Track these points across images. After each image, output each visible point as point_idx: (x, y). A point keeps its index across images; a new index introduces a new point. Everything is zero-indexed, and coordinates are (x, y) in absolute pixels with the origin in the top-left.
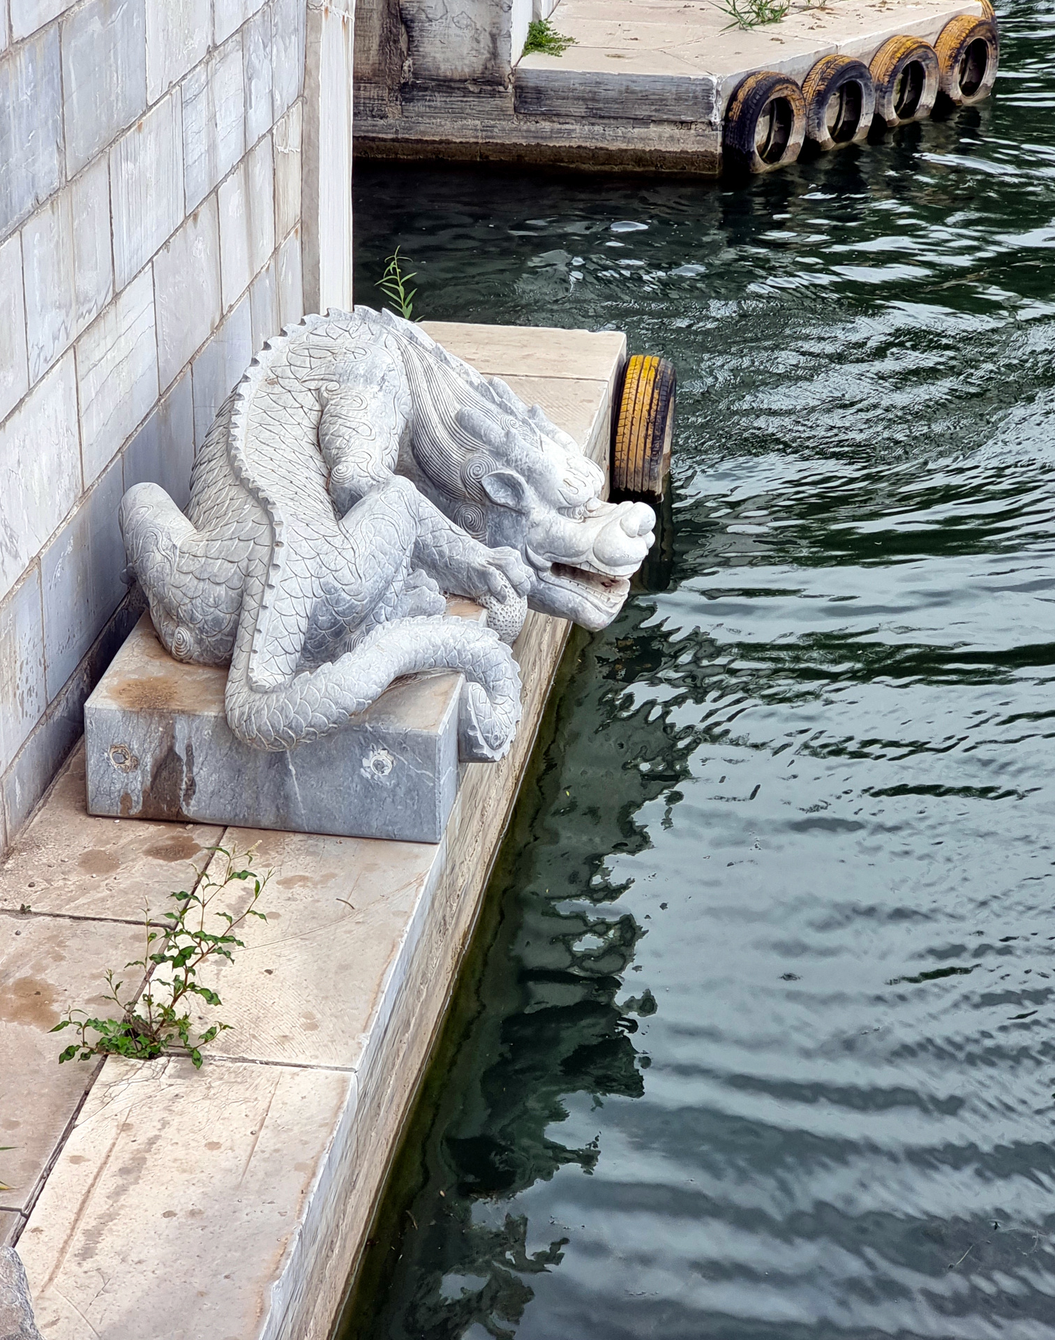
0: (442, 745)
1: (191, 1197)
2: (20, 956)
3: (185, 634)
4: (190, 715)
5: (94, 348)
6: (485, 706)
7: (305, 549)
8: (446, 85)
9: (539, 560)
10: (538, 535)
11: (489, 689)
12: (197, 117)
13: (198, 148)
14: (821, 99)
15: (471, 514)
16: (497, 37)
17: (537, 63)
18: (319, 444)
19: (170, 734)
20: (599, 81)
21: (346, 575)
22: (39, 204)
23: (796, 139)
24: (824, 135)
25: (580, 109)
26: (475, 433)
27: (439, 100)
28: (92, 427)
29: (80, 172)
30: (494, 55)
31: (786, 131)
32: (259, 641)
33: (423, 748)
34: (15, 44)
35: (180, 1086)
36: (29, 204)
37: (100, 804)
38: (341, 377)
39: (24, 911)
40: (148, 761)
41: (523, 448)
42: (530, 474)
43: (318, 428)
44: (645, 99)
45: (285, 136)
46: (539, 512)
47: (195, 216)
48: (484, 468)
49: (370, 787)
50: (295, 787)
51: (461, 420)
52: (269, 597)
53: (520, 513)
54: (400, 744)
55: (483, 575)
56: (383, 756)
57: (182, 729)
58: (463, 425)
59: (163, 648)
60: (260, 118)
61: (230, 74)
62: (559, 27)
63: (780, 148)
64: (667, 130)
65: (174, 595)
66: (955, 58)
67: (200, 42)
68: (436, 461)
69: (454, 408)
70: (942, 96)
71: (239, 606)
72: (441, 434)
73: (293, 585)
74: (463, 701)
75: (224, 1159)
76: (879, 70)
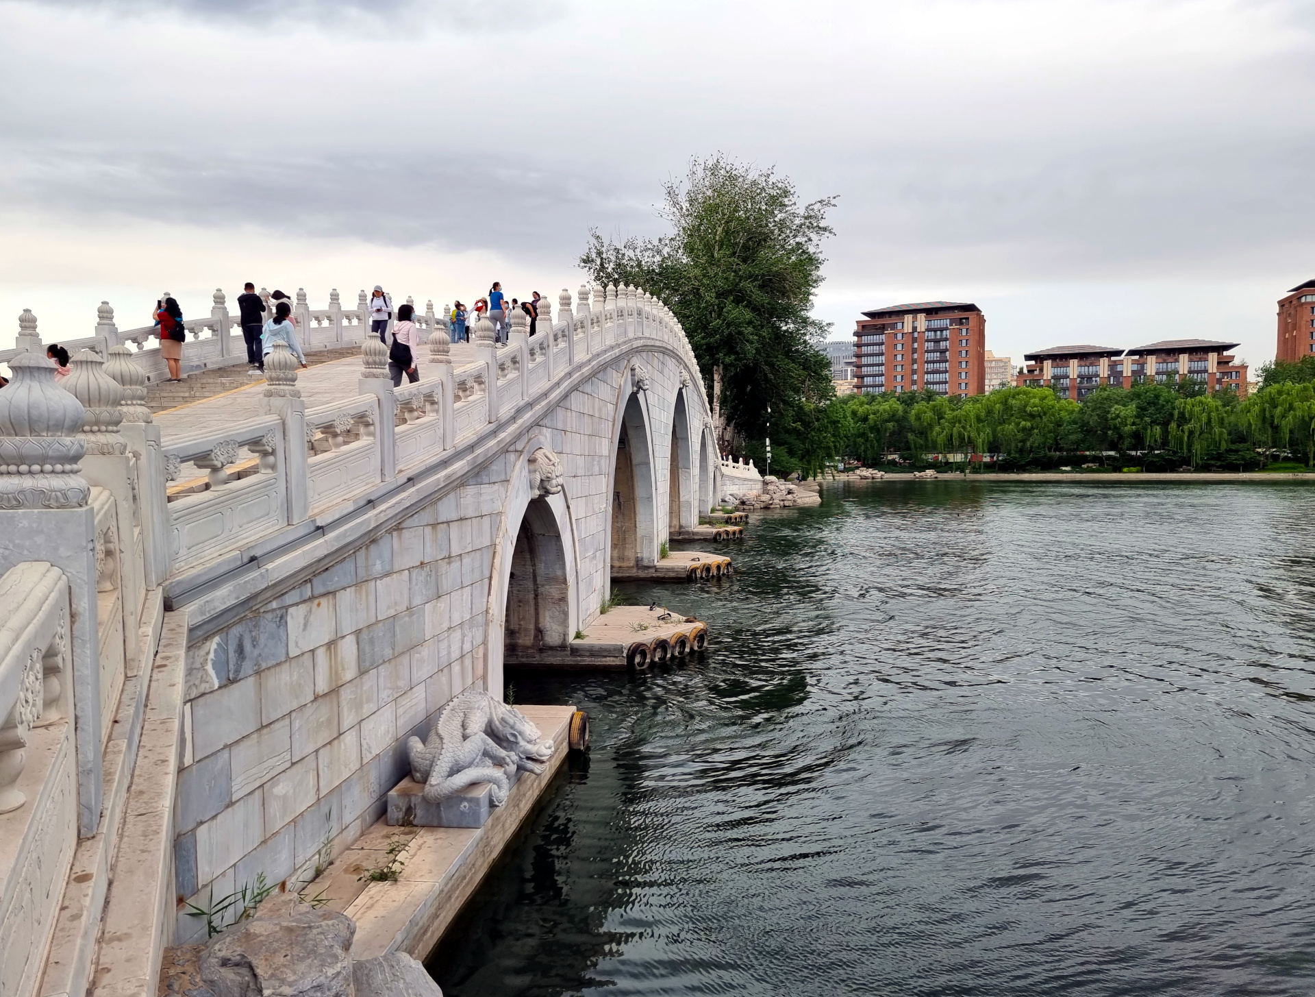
0: (482, 800)
1: (384, 913)
2: (358, 859)
3: (418, 775)
4: (416, 795)
5: (403, 701)
6: (497, 791)
7: (451, 750)
8: (552, 648)
9: (522, 756)
10: (522, 749)
11: (499, 787)
12: (444, 645)
13: (443, 653)
14: (655, 649)
15: (505, 744)
16: (565, 635)
17: (578, 641)
18: (463, 726)
19: (410, 801)
20: (593, 646)
21: (462, 757)
22: (384, 662)
23: (648, 660)
24: (657, 659)
25: (588, 654)
26: (506, 722)
27: (550, 652)
28: (401, 722)
29: (399, 655)
30: (564, 640)
31: (645, 658)
32: (434, 774)
33: (476, 801)
34: (378, 622)
35: (390, 888)
36: (381, 661)
37: (391, 822)
38: (471, 708)
39: (362, 849)
40: (404, 809)
41: (519, 726)
42: (520, 733)
43: (463, 722)
44: (605, 650)
45: (477, 653)
46: (522, 743)
47: (442, 670)
48: (507, 731)
49: (463, 813)
50: (443, 814)
51: (502, 719)
52: (439, 762)
53: (517, 743)
54: (471, 800)
55: (504, 759)
56: (466, 804)
57: (413, 799)
58: (503, 720)
59: (414, 780)
60: (467, 647)
61: (457, 635)
62: (584, 633)
63: (643, 663)
64: (612, 659)
65: (416, 764)
66: (695, 639)
67: (445, 626)
68: (496, 730)
69: (501, 716)
70: (692, 649)
71: (431, 766)
72: (497, 723)
73: (446, 759)
74: (490, 790)
75: (395, 904)
76: (672, 642)
